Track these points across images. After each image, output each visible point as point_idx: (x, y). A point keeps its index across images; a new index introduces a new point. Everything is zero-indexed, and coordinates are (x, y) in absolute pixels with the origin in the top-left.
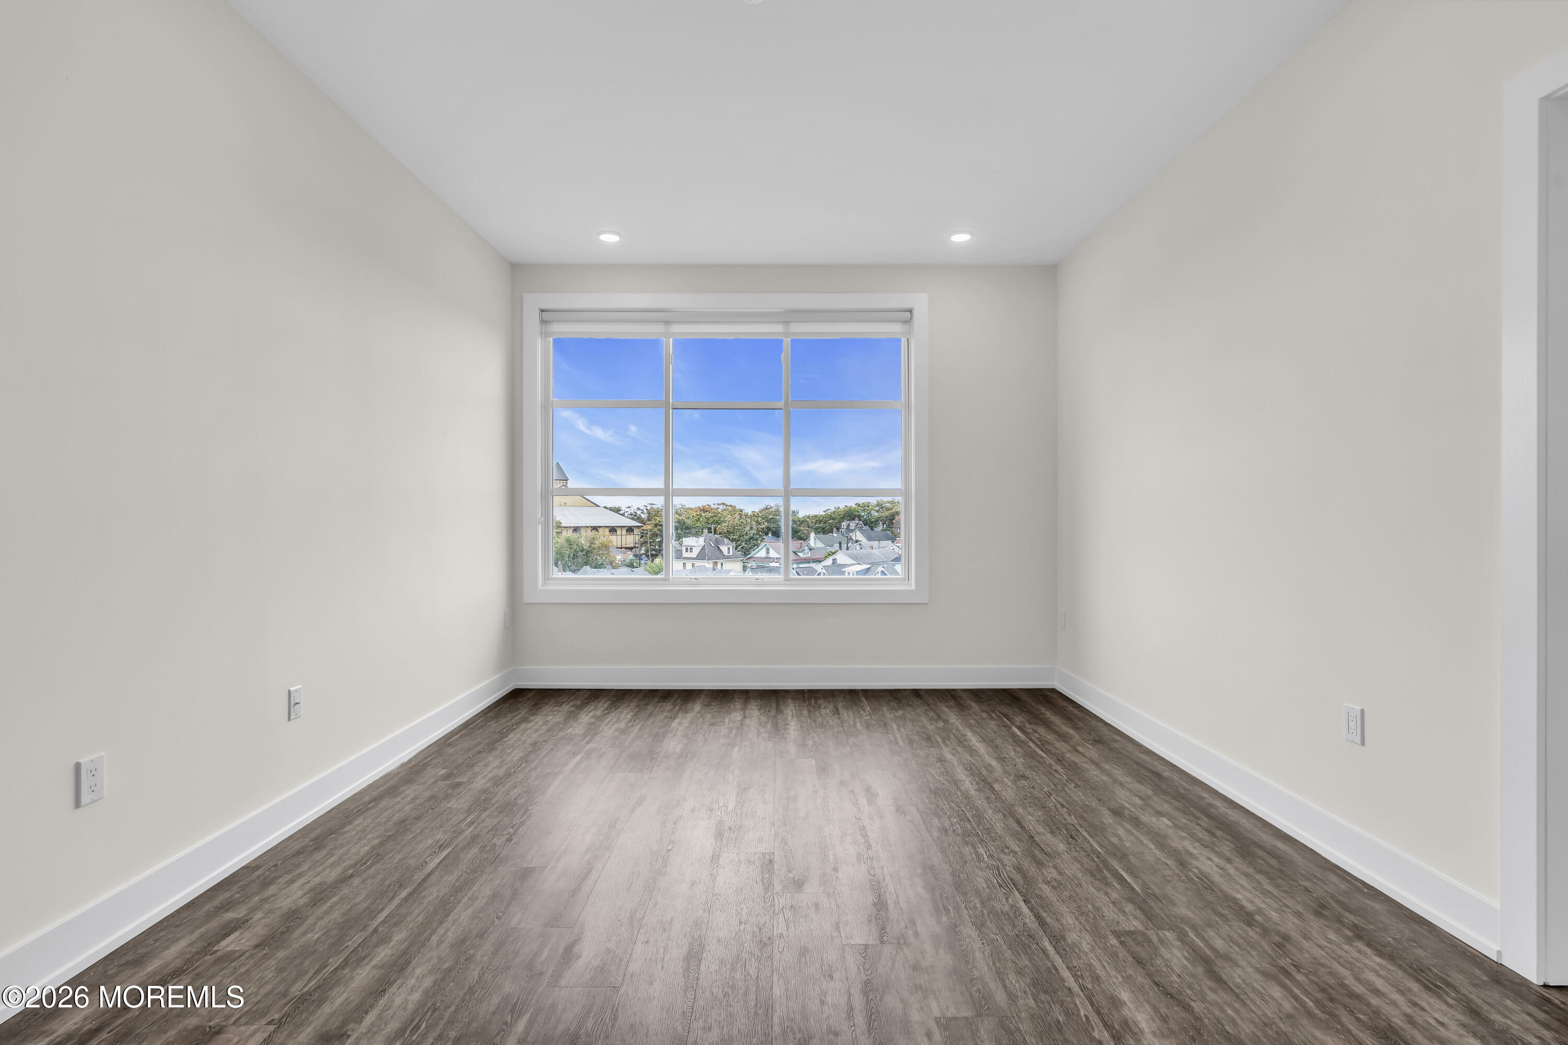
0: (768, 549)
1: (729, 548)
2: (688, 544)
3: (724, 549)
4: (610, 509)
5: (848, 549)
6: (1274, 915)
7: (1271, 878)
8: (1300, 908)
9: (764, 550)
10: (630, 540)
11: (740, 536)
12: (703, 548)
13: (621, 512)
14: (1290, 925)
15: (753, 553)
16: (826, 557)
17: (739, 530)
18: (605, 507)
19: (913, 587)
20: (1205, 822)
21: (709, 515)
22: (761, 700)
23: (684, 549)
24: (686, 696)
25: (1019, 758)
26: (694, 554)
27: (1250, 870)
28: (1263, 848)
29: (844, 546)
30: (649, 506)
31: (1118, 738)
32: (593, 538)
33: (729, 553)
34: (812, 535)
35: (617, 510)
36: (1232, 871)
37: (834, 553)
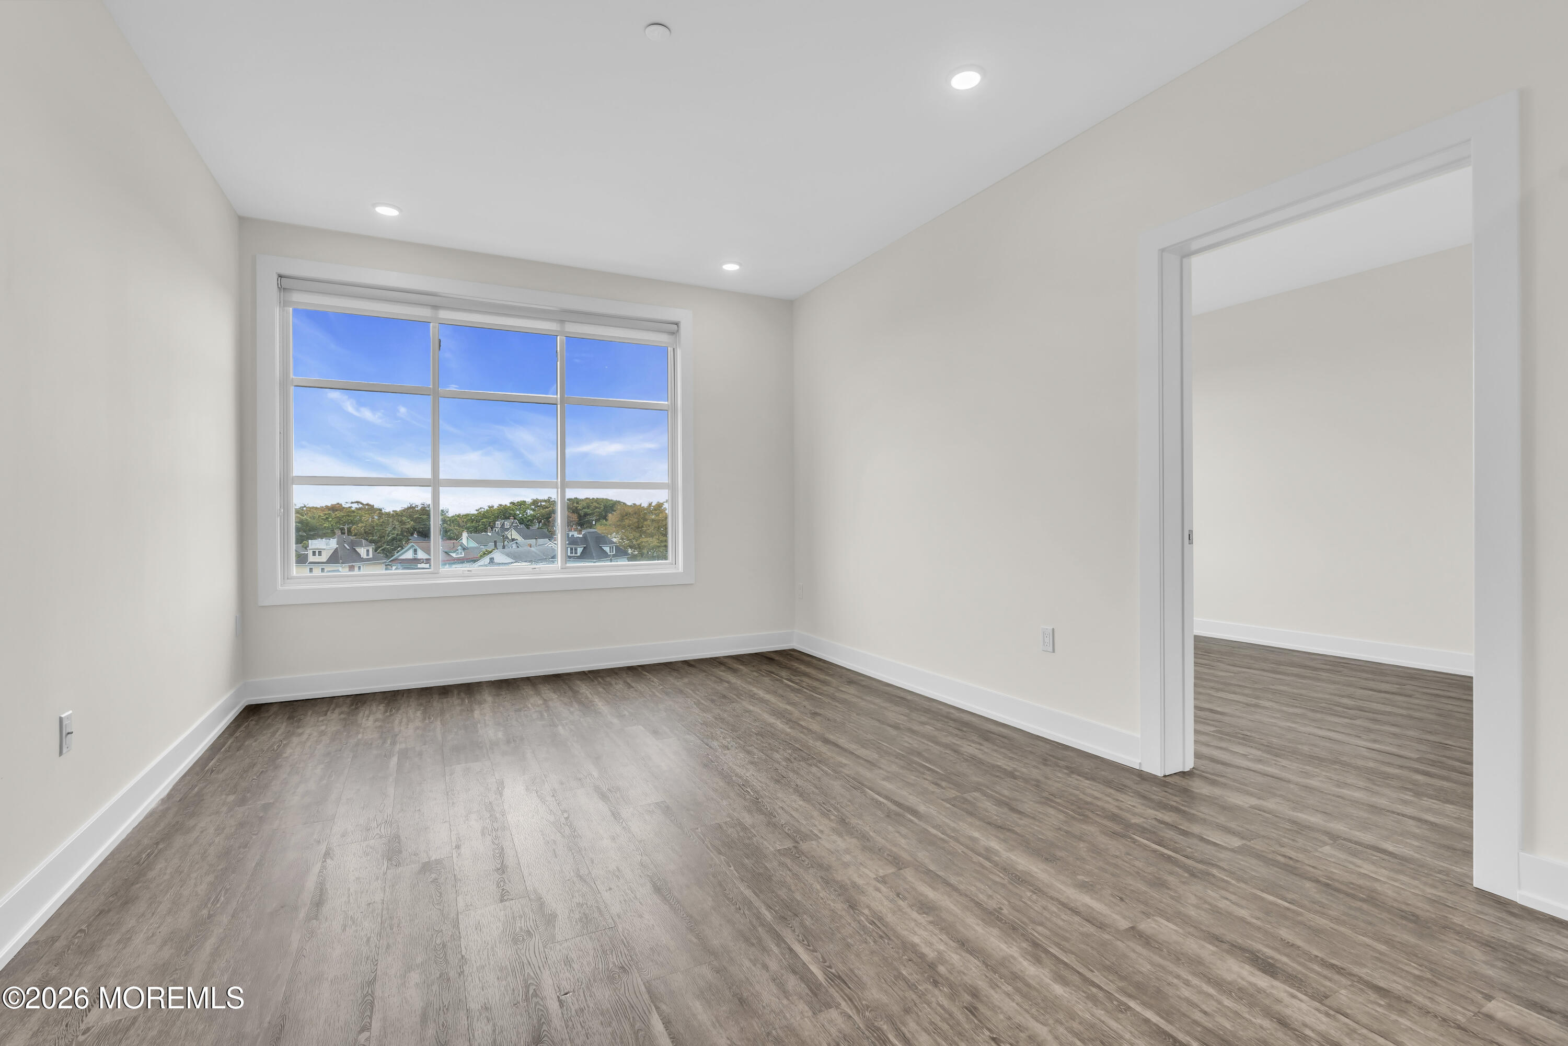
0: (415, 551)
1: (368, 551)
2: (316, 547)
3: (362, 551)
5: (504, 547)
6: (1024, 770)
7: (1009, 750)
8: (1034, 763)
11: (381, 537)
12: (336, 551)
14: (1035, 774)
15: (396, 555)
16: (481, 556)
17: (379, 531)
19: (681, 570)
20: (951, 723)
21: (338, 514)
22: (549, 684)
23: (310, 553)
24: (469, 690)
25: (804, 701)
26: (324, 558)
27: (996, 748)
28: (994, 733)
29: (500, 545)
31: (862, 678)
33: (368, 555)
34: (465, 535)
36: (986, 750)
37: (491, 552)
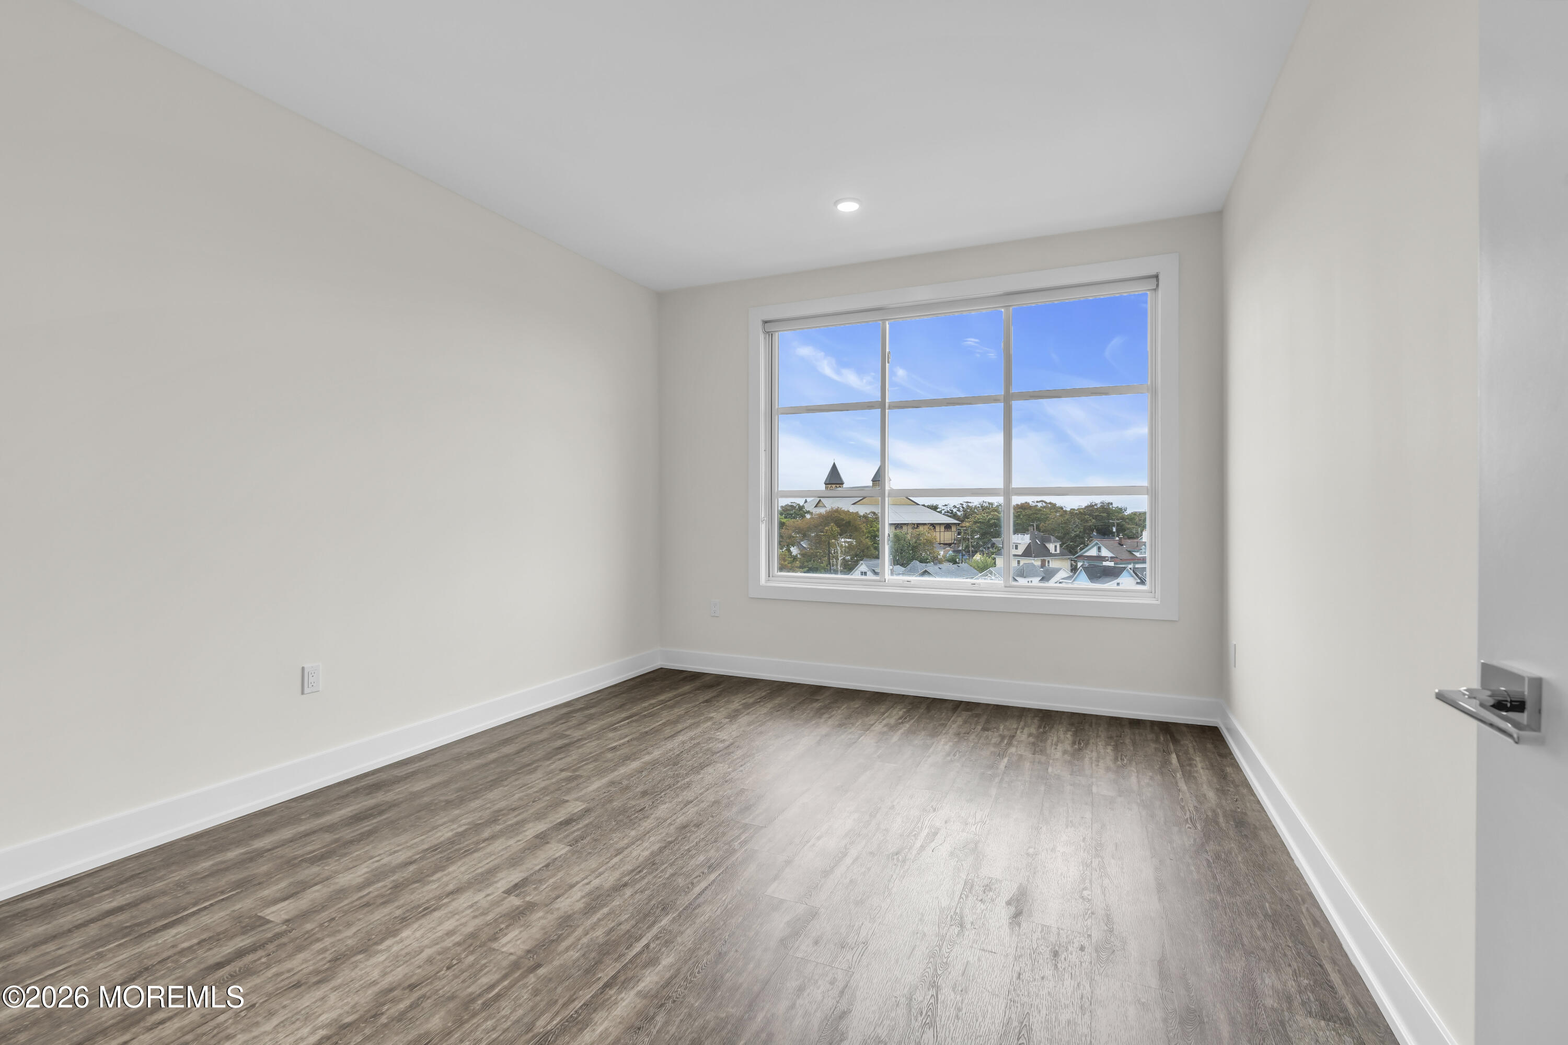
4: (928, 507)
9: (1095, 549)
10: (948, 536)
13: (938, 510)
18: (924, 505)
30: (964, 504)
32: (919, 535)
35: (934, 508)
